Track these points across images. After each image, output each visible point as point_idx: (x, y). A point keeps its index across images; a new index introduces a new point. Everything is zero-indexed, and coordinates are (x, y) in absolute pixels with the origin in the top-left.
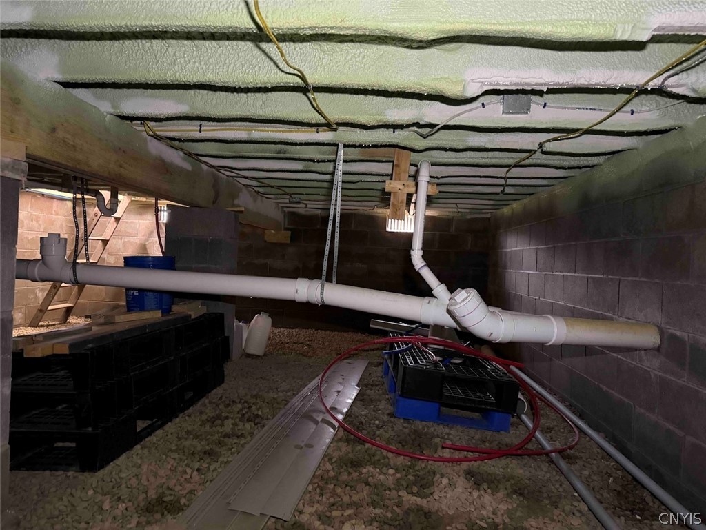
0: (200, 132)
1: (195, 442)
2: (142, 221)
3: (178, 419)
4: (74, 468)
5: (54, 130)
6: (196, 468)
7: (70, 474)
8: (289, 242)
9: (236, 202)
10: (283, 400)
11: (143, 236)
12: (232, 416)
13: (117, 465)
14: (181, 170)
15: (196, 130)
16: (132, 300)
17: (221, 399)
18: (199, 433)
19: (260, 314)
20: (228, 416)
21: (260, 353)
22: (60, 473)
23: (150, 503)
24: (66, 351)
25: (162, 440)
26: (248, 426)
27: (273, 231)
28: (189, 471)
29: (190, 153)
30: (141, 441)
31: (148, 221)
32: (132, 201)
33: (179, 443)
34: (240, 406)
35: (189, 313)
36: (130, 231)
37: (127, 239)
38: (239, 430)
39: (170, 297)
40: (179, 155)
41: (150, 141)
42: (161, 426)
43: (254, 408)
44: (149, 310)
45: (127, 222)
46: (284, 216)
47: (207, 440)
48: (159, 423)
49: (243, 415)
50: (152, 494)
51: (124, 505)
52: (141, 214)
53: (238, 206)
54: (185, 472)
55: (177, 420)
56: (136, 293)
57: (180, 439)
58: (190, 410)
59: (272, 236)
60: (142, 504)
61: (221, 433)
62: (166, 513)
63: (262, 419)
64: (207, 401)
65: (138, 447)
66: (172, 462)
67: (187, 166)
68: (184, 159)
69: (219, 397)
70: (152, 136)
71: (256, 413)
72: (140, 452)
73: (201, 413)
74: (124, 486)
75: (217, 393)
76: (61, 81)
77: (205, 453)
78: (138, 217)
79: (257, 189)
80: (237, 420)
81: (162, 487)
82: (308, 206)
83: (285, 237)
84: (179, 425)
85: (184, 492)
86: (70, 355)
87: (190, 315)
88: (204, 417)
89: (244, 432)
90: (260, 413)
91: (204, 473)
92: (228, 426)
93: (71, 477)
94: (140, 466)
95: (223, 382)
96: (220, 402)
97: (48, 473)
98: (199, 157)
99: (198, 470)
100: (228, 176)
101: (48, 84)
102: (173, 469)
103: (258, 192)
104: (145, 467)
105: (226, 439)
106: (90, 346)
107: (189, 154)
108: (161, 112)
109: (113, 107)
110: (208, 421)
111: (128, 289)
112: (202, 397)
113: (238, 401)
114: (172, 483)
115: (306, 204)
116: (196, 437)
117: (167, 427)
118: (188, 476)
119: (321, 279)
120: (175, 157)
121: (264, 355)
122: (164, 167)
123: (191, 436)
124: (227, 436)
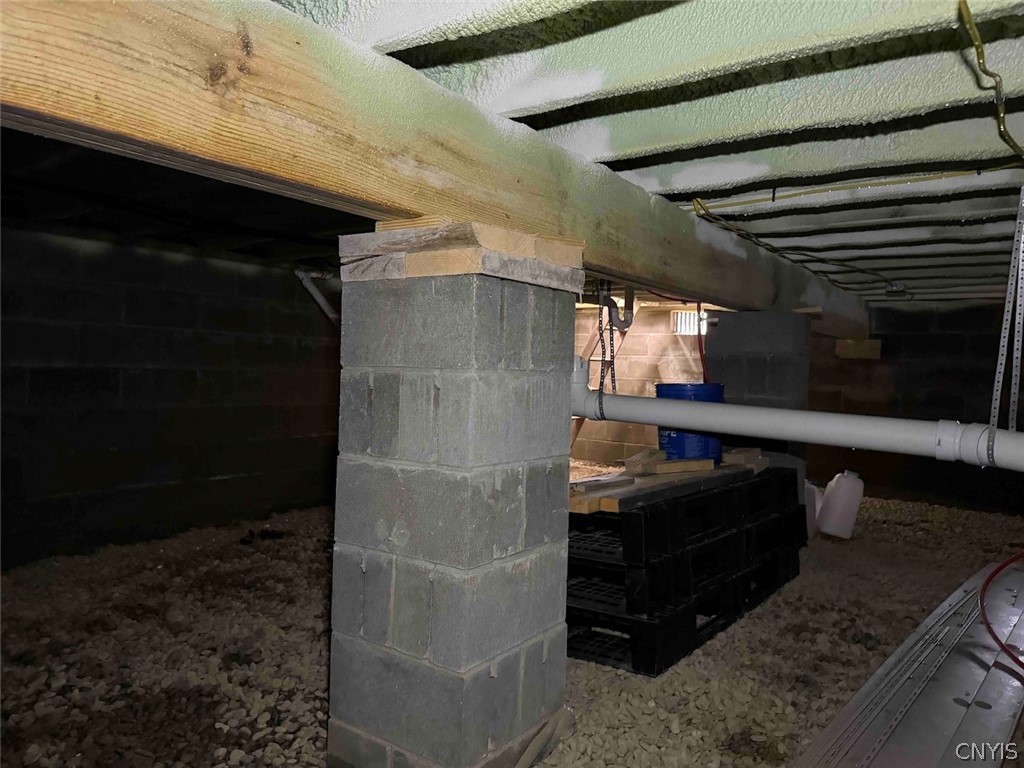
0: (773, 200)
1: (778, 659)
2: (652, 334)
3: (743, 619)
4: (626, 666)
5: (598, 225)
6: (790, 700)
7: (621, 672)
8: (878, 357)
9: (803, 299)
10: (907, 617)
11: (654, 354)
12: (825, 629)
13: (676, 672)
14: (734, 261)
15: (767, 200)
16: (668, 443)
17: (800, 599)
18: (779, 647)
19: (843, 472)
20: (818, 628)
21: (846, 534)
22: (609, 668)
23: (732, 738)
24: (615, 509)
25: (728, 647)
26: (856, 649)
27: (850, 341)
28: (778, 702)
29: (748, 234)
30: (702, 644)
31: (660, 334)
32: (642, 308)
33: (754, 656)
34: (835, 616)
35: (749, 466)
36: (637, 348)
37: (634, 358)
38: (842, 652)
39: (719, 442)
40: (732, 238)
41: (699, 224)
42: (723, 628)
43: (859, 622)
44: (690, 459)
45: (633, 337)
46: (870, 315)
47: (795, 660)
48: (721, 622)
49: (844, 630)
50: (734, 726)
51: (699, 733)
52: (651, 325)
53: (805, 305)
54: (774, 704)
55: (742, 622)
56: (673, 435)
57: (753, 651)
58: (758, 610)
59: (848, 348)
60: (723, 737)
61: (816, 652)
62: (759, 759)
63: (879, 642)
64: (780, 599)
65: (698, 652)
66: (751, 683)
67: (742, 253)
68: (737, 243)
69: (797, 596)
70: (702, 217)
71: (865, 630)
72: (702, 659)
73: (777, 616)
74: (692, 704)
75: (792, 588)
76: (607, 160)
77: (797, 679)
78: (647, 328)
79: (832, 277)
80: (836, 637)
81: (745, 718)
82: (917, 297)
83: (872, 349)
84: (747, 629)
85: (780, 734)
86: (620, 514)
87: (751, 471)
88: (782, 623)
89: (850, 658)
90: (872, 633)
91: (803, 710)
92: (823, 643)
93: (622, 677)
94: (708, 681)
95: (798, 573)
96: (800, 603)
97: (593, 664)
98: (760, 239)
99: (794, 704)
100: (793, 261)
101: (595, 167)
102: (754, 694)
103: (833, 281)
104: (714, 683)
105: (824, 664)
106: (640, 504)
107: (745, 236)
108: (727, 181)
109: (661, 183)
110: (789, 630)
111: (662, 428)
112: (773, 593)
113: (829, 606)
114: (760, 716)
115: (913, 294)
116: (777, 652)
117: (731, 629)
118: (780, 711)
119: (988, 422)
120: (726, 241)
121: (851, 539)
122: (714, 259)
123: (769, 650)
124: (824, 658)
